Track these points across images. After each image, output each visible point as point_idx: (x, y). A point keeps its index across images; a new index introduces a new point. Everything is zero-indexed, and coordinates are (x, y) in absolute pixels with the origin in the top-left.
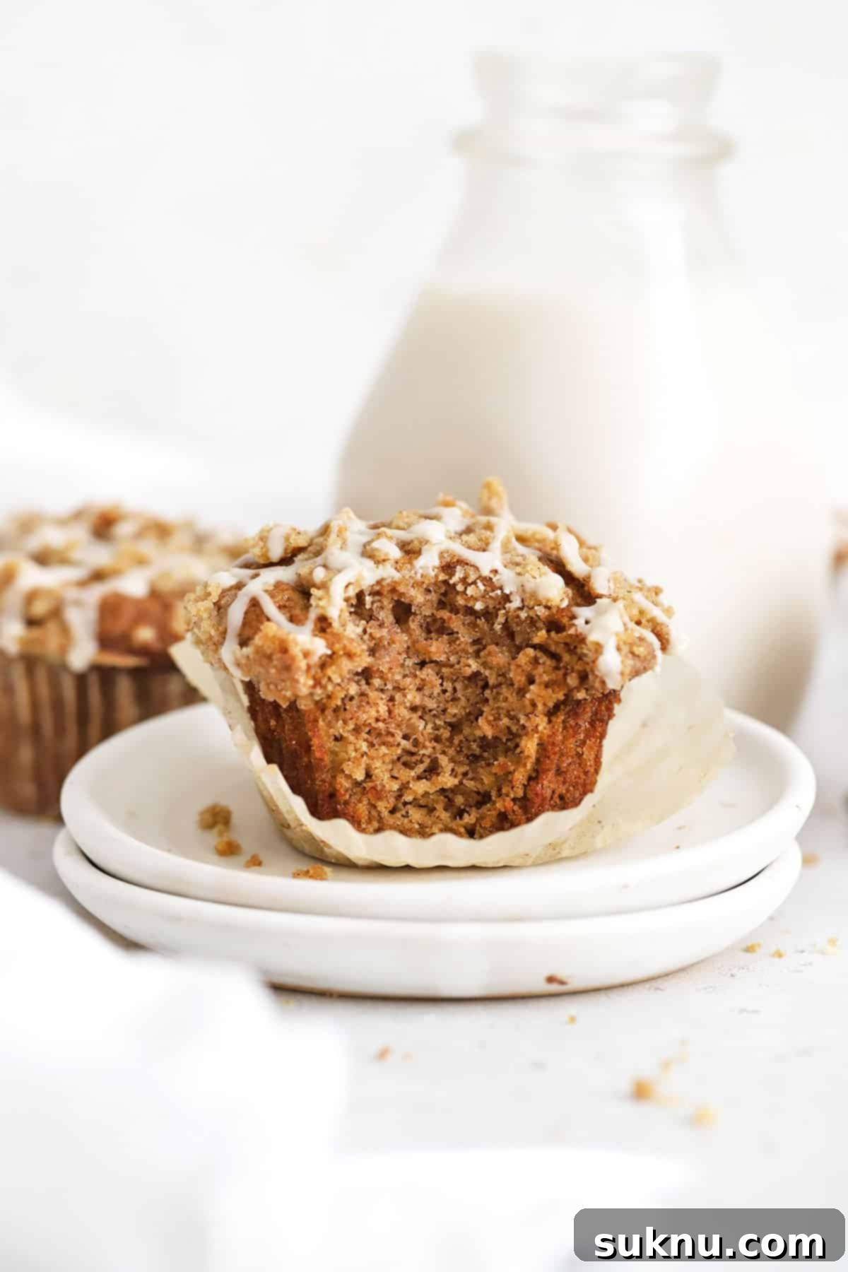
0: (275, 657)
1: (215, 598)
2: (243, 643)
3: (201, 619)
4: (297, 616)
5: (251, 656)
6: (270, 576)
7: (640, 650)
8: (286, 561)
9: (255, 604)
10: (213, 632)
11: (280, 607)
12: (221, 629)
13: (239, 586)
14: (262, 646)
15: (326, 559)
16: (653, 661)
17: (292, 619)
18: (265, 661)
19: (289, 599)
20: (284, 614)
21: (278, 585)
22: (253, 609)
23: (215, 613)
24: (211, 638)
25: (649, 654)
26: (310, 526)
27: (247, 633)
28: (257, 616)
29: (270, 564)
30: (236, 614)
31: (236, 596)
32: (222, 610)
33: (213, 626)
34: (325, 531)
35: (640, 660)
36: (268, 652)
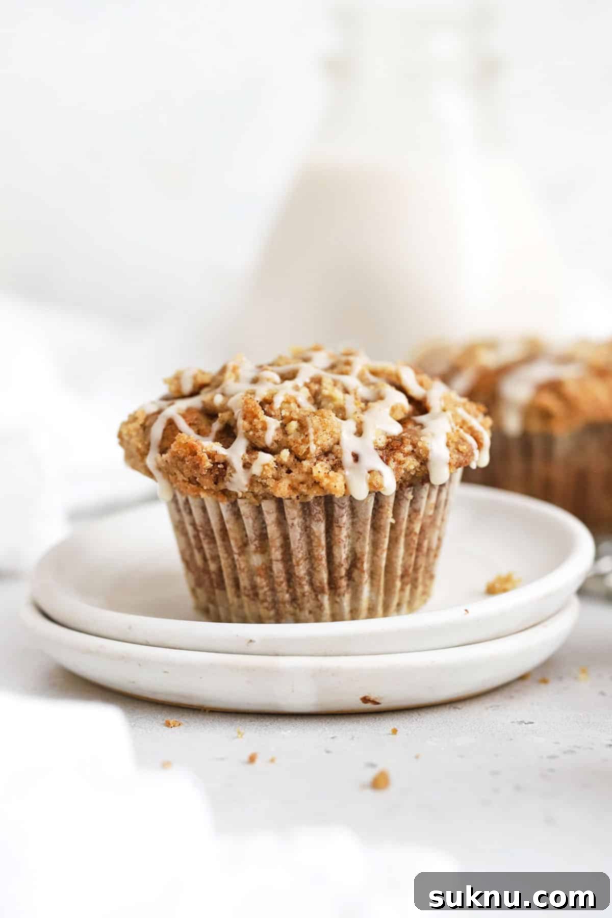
0: (186, 459)
1: (141, 421)
2: (163, 451)
3: (131, 436)
4: (203, 430)
5: (169, 461)
6: (183, 405)
7: (463, 448)
8: (194, 393)
9: (171, 423)
10: (140, 446)
11: (190, 425)
12: (146, 443)
13: (159, 412)
14: (177, 452)
15: (223, 389)
16: (471, 457)
17: (199, 432)
18: (179, 463)
19: (196, 419)
20: (193, 429)
21: (189, 410)
22: (169, 427)
23: (141, 431)
24: (138, 450)
25: (469, 452)
26: (212, 369)
27: (166, 444)
28: (173, 431)
29: (183, 397)
30: (157, 431)
31: (156, 418)
32: (146, 430)
33: (140, 441)
34: (223, 370)
35: (463, 456)
36: (182, 455)
